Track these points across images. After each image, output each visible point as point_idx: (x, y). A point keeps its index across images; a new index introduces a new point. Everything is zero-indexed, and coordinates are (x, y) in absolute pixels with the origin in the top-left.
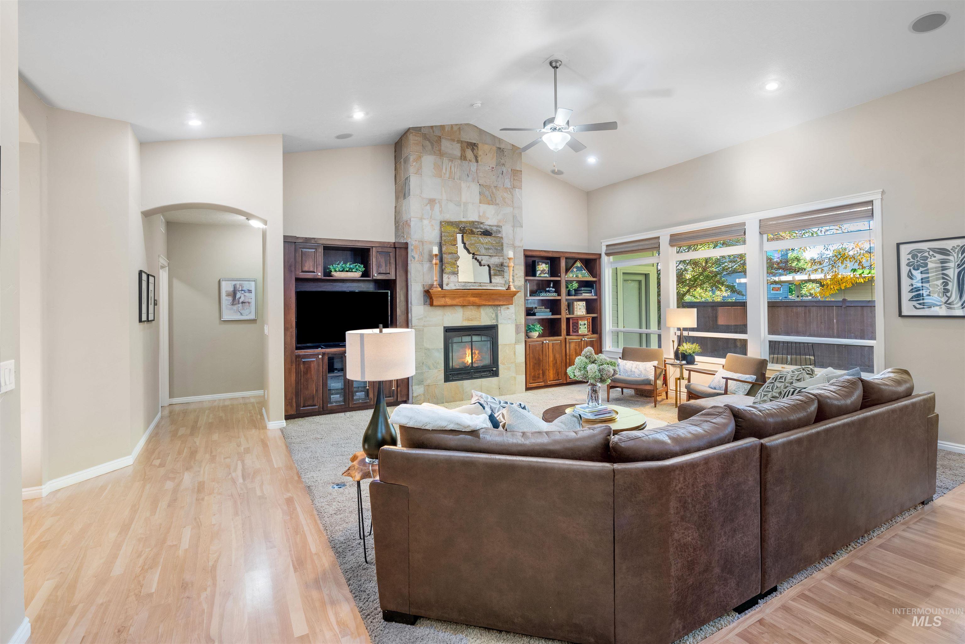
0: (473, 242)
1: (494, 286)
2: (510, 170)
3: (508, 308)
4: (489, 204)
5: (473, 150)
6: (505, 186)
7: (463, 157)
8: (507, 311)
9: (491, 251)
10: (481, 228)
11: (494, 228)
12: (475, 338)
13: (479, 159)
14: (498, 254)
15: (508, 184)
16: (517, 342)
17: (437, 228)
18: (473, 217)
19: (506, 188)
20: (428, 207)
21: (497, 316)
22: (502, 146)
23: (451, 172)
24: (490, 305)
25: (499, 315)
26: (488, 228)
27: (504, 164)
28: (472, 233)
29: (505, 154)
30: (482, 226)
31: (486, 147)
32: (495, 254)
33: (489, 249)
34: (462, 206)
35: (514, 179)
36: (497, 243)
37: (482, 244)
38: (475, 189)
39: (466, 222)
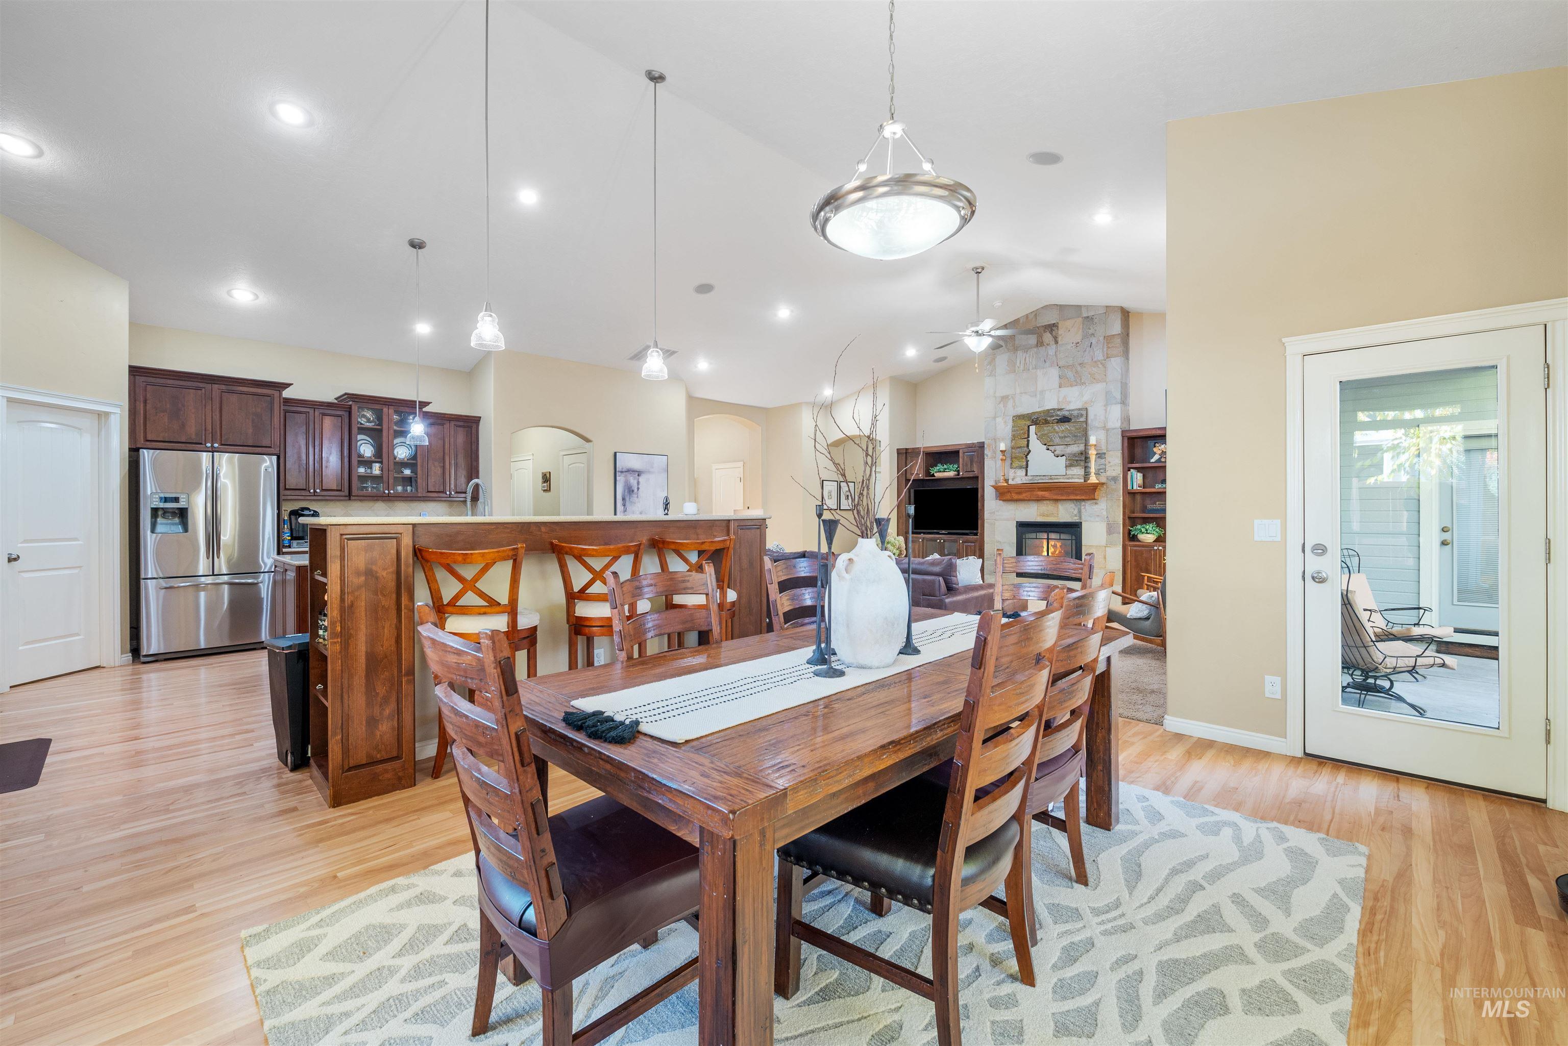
0: (1046, 432)
1: (1068, 479)
2: (1101, 339)
3: (1096, 504)
4: (1071, 386)
5: (1051, 332)
6: (1094, 360)
7: (1040, 343)
8: (1095, 507)
9: (1068, 439)
10: (1058, 415)
11: (1075, 413)
12: (1052, 536)
13: (1059, 339)
14: (1077, 442)
15: (1099, 355)
16: (1109, 544)
17: (1010, 424)
18: (1050, 404)
19: (1096, 362)
20: (1001, 405)
21: (1080, 512)
22: (1091, 314)
23: (1025, 364)
24: (1071, 500)
25: (1083, 511)
26: (1067, 414)
27: (1093, 334)
28: (1047, 422)
29: (1096, 320)
30: (1058, 413)
31: (1069, 323)
32: (1073, 442)
33: (1065, 437)
34: (1038, 396)
35: (1108, 348)
36: (1077, 429)
37: (1057, 433)
38: (1054, 373)
39: (1040, 412)
